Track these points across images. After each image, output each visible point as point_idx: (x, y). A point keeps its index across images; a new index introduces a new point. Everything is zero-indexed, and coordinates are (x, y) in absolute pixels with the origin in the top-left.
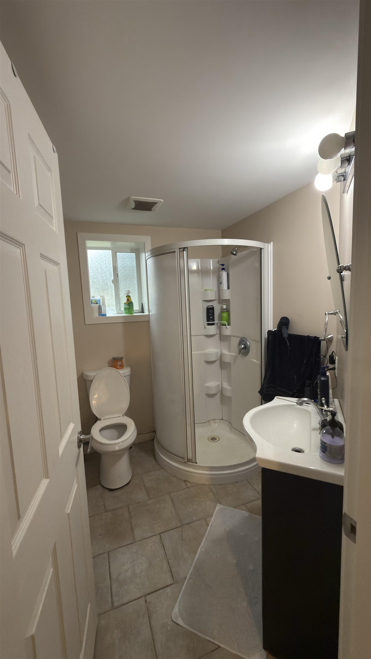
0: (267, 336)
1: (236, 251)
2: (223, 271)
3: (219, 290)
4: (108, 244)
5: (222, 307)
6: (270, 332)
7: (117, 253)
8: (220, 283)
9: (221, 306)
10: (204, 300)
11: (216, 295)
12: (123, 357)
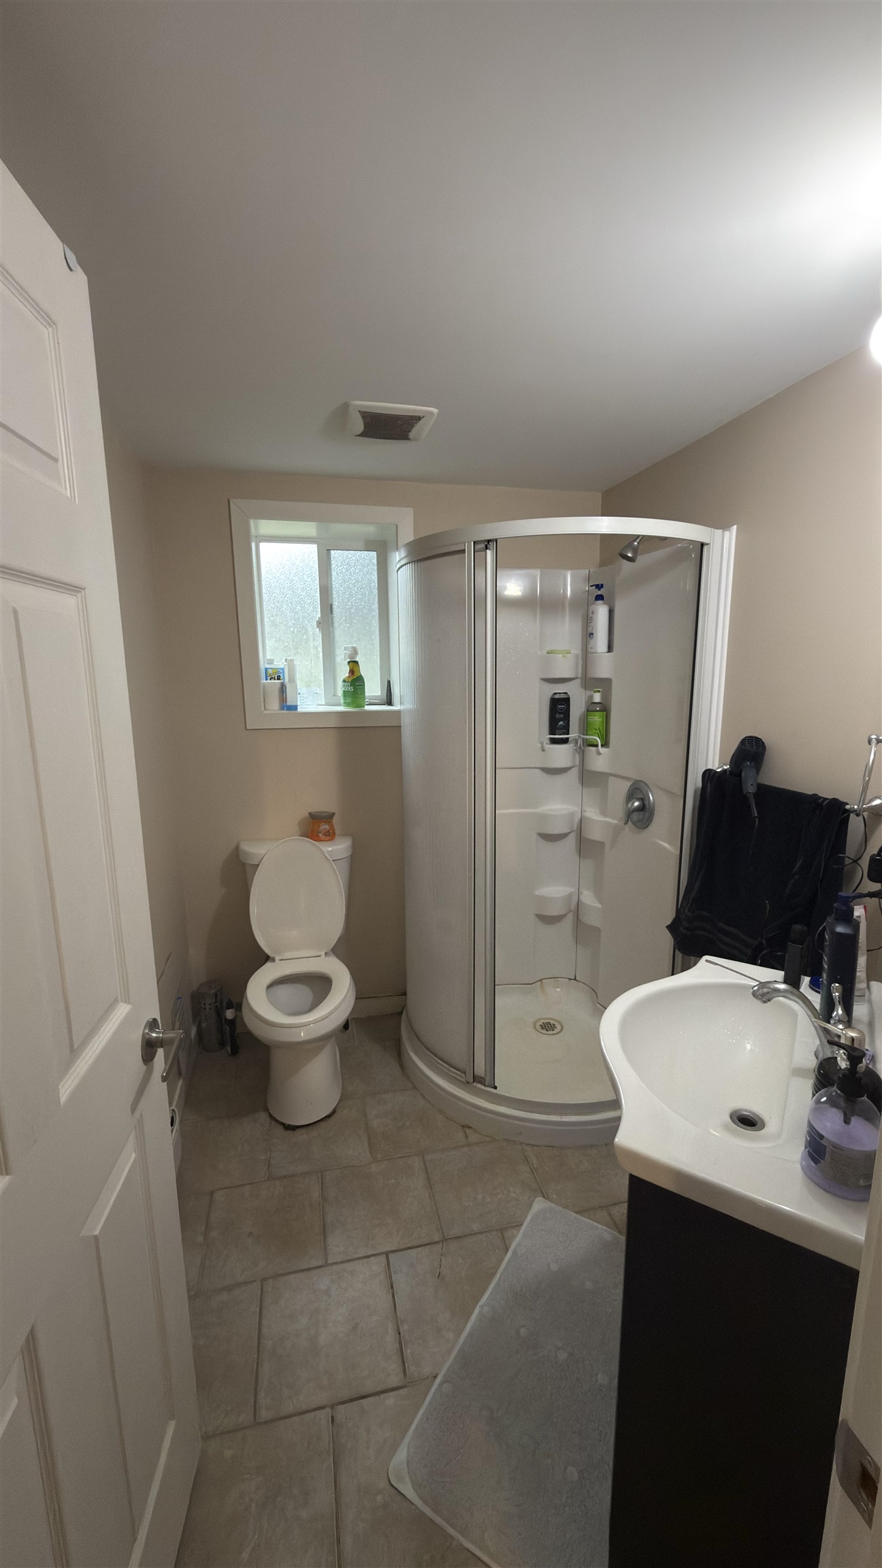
0: (700, 784)
1: (635, 551)
2: (600, 602)
3: (586, 654)
4: (309, 528)
5: (591, 697)
6: (709, 775)
7: (333, 552)
8: (589, 635)
9: (589, 693)
10: (544, 677)
11: (577, 667)
12: (334, 814)
